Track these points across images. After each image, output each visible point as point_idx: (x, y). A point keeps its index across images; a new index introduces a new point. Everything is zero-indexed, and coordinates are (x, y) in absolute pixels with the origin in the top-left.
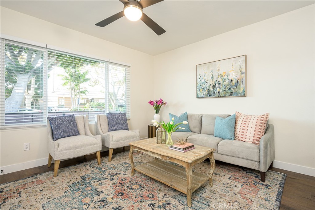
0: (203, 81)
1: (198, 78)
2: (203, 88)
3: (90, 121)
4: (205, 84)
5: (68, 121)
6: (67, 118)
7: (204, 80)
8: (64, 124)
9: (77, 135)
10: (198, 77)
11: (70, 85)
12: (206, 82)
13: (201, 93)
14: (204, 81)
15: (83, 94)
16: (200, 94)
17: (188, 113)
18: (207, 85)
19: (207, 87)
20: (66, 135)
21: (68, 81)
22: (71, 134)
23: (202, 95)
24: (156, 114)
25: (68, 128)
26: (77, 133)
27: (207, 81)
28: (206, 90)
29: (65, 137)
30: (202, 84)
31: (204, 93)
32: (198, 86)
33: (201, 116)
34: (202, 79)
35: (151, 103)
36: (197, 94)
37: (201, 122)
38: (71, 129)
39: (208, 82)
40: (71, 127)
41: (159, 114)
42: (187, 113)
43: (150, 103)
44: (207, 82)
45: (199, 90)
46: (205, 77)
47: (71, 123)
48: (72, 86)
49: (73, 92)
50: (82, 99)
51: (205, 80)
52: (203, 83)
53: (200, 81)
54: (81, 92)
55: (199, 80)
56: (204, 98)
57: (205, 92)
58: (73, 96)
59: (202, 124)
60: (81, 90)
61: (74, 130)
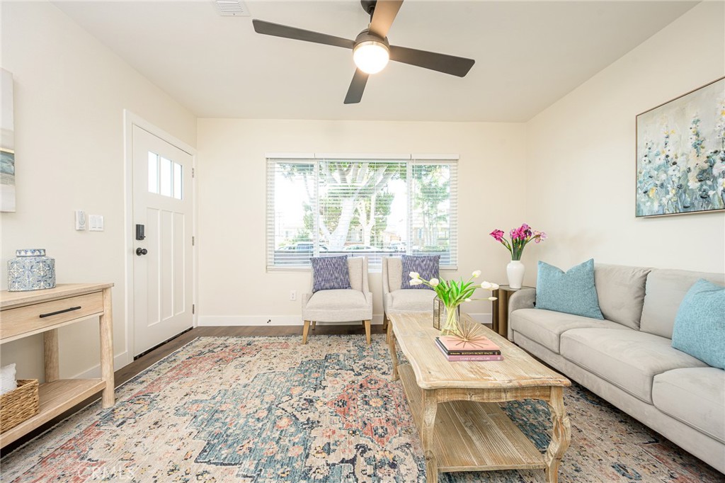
0: (660, 160)
1: (640, 155)
2: (658, 183)
3: (371, 267)
4: (665, 172)
5: (334, 265)
6: (334, 261)
7: (663, 156)
8: (327, 269)
9: (346, 288)
10: (642, 151)
11: (423, 207)
12: (671, 163)
13: (652, 203)
14: (663, 161)
15: (442, 222)
16: (648, 204)
17: (595, 262)
18: (676, 172)
19: (676, 180)
20: (327, 285)
21: (420, 201)
22: (336, 285)
23: (656, 207)
24: (512, 261)
25: (332, 276)
26: (347, 285)
27: (674, 160)
28: (670, 189)
29: (327, 289)
30: (654, 173)
31: (664, 201)
32: (641, 179)
33: (641, 274)
34: (657, 155)
35: (497, 235)
36: (638, 206)
37: (641, 293)
38: (337, 278)
39: (678, 161)
40: (336, 275)
41: (522, 262)
42: (593, 264)
43: (495, 234)
44: (675, 163)
45: (645, 192)
46: (668, 148)
47: (337, 268)
48: (426, 208)
49: (426, 218)
50: (442, 228)
51: (667, 156)
52: (658, 169)
53: (650, 162)
54: (440, 218)
55: (643, 162)
56: (664, 215)
57: (668, 197)
58: (427, 226)
59: (643, 300)
60: (439, 215)
61: (341, 280)
